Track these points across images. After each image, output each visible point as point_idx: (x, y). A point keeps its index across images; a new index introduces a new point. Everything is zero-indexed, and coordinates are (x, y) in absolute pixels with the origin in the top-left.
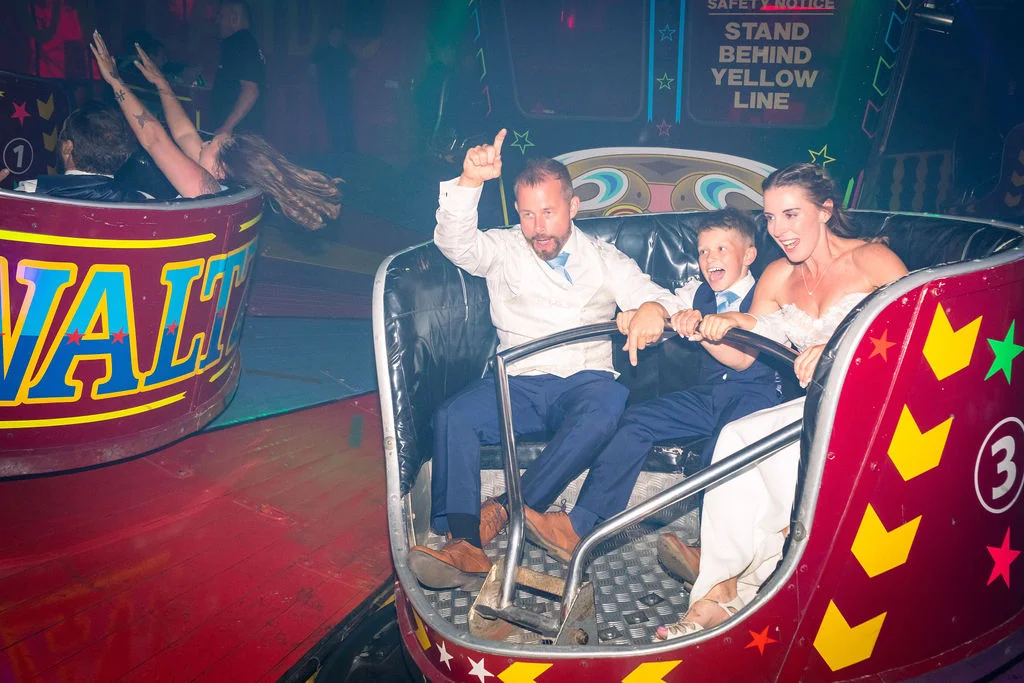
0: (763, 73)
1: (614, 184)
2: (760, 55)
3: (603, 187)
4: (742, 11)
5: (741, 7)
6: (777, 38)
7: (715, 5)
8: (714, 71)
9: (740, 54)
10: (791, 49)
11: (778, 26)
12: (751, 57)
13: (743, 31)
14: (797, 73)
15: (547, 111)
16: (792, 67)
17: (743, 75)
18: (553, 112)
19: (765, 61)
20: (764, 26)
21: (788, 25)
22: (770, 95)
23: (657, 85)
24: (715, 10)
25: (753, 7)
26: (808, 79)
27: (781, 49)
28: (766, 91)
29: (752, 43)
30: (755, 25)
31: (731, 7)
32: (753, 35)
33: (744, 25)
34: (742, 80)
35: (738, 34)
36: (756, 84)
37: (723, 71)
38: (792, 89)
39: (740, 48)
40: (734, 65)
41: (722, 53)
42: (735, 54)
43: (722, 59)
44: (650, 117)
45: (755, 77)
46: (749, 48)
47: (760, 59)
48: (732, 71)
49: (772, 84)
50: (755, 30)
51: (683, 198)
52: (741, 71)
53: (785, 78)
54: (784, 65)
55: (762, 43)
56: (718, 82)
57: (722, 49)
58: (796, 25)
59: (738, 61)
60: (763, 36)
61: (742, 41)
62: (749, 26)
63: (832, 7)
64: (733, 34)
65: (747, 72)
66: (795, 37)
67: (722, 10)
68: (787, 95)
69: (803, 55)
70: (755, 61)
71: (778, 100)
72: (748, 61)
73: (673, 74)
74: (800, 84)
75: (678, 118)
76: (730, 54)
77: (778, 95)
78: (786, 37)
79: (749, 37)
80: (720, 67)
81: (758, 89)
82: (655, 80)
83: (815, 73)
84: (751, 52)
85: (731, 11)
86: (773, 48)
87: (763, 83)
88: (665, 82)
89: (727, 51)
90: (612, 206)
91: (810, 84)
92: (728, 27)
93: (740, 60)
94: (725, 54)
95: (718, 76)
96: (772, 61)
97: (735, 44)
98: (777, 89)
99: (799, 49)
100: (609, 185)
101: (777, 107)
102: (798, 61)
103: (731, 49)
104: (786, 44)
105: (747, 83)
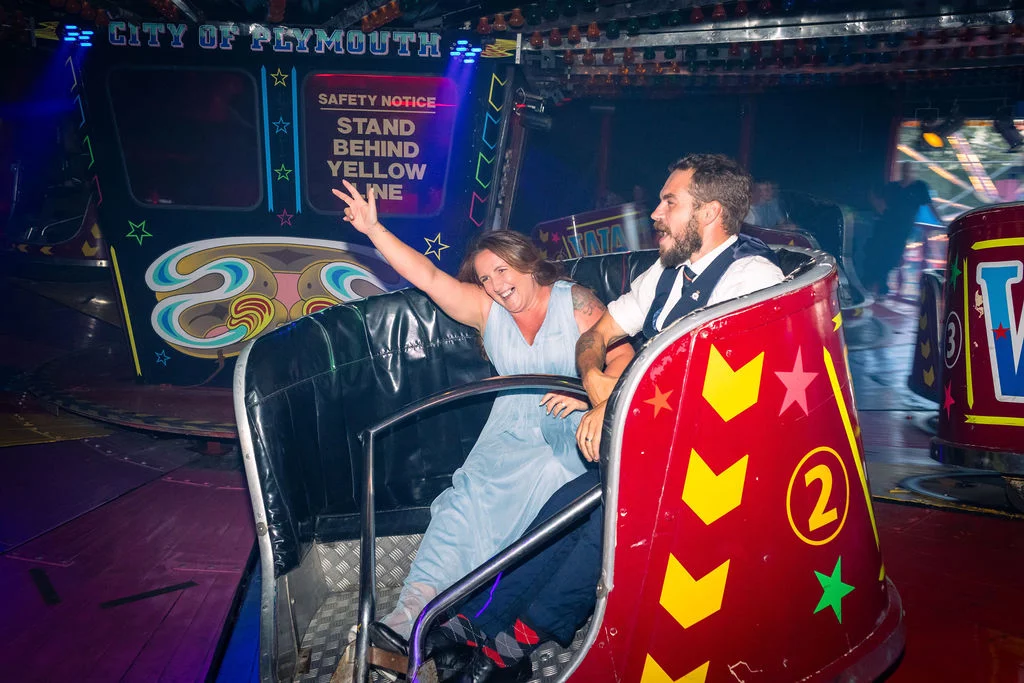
0: (376, 165)
1: (238, 273)
2: (372, 148)
3: (228, 276)
4: (352, 107)
5: (350, 103)
6: (386, 133)
7: (326, 100)
8: (330, 163)
9: (353, 148)
10: (400, 143)
11: (386, 122)
12: (363, 150)
13: (354, 125)
14: (407, 165)
15: (164, 201)
16: (403, 161)
17: (357, 167)
18: (170, 202)
19: (377, 154)
20: (373, 122)
21: (395, 121)
22: (385, 186)
23: (275, 175)
24: (326, 106)
25: (362, 103)
26: (418, 172)
27: (391, 143)
28: (380, 182)
29: (363, 137)
30: (365, 120)
31: (341, 103)
32: (364, 131)
33: (355, 120)
34: (357, 171)
35: (349, 129)
36: (370, 176)
37: (339, 163)
38: (404, 180)
39: (353, 142)
40: (348, 158)
41: (336, 148)
42: (348, 147)
43: (336, 152)
44: (271, 207)
45: (369, 169)
46: (361, 142)
47: (372, 152)
48: (346, 164)
49: (386, 176)
50: (365, 125)
51: (309, 286)
52: (355, 163)
53: (397, 171)
54: (395, 159)
55: (373, 138)
56: (335, 174)
57: (336, 142)
58: (403, 122)
59: (351, 154)
60: (373, 131)
61: (354, 135)
62: (360, 121)
63: (434, 107)
64: (345, 129)
65: (361, 164)
66: (403, 133)
67: (333, 105)
68: (400, 187)
69: (411, 150)
70: (368, 154)
71: (392, 192)
72: (361, 154)
73: (291, 165)
74: (411, 177)
75: (299, 208)
76: (344, 147)
77: (392, 187)
78: (395, 133)
79: (360, 131)
80: (335, 159)
81: (373, 181)
82: (273, 172)
83: (424, 166)
84: (364, 145)
85: (341, 106)
86: (383, 143)
87: (377, 175)
88: (283, 173)
89: (341, 144)
90: (238, 296)
91: (420, 177)
92: (340, 122)
93: (353, 153)
94: (339, 147)
95: (334, 168)
96: (384, 155)
97: (348, 137)
98: (390, 181)
99: (407, 144)
100: (234, 274)
101: (392, 197)
102: (407, 155)
103: (345, 143)
104: (395, 139)
105: (362, 175)
